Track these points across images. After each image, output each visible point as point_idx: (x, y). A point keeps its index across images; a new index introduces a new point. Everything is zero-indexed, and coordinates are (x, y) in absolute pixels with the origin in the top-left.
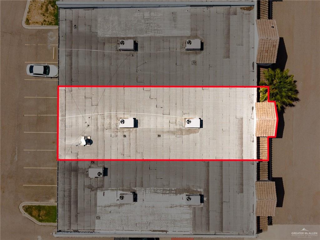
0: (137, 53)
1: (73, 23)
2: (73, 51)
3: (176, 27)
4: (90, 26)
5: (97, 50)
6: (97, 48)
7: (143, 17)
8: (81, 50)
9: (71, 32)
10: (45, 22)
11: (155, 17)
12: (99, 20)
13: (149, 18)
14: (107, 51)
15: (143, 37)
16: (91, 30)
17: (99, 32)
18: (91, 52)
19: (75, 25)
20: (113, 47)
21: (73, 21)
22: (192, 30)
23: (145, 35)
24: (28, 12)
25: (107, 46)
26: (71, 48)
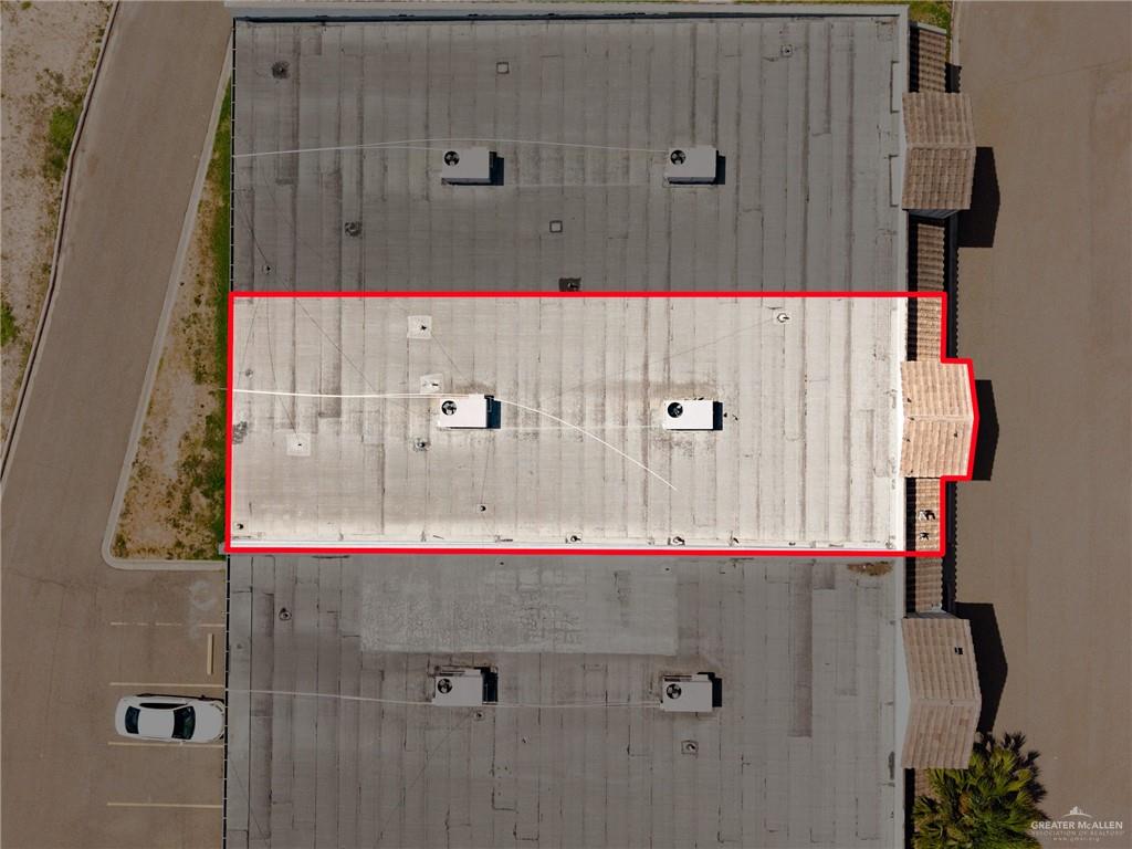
0: (494, 710)
1: (277, 600)
2: (275, 698)
3: (626, 624)
4: (336, 614)
5: (358, 695)
6: (359, 690)
7: (514, 588)
8: (304, 695)
9: (270, 634)
10: (179, 550)
11: (557, 586)
12: (367, 591)
13: (536, 589)
14: (392, 701)
15: (517, 655)
16: (337, 626)
17: (364, 633)
18: (336, 701)
19: (284, 610)
20: (413, 686)
21: (277, 595)
22: (681, 634)
23: (522, 648)
24: (124, 515)
25: (390, 680)
26: (270, 688)
